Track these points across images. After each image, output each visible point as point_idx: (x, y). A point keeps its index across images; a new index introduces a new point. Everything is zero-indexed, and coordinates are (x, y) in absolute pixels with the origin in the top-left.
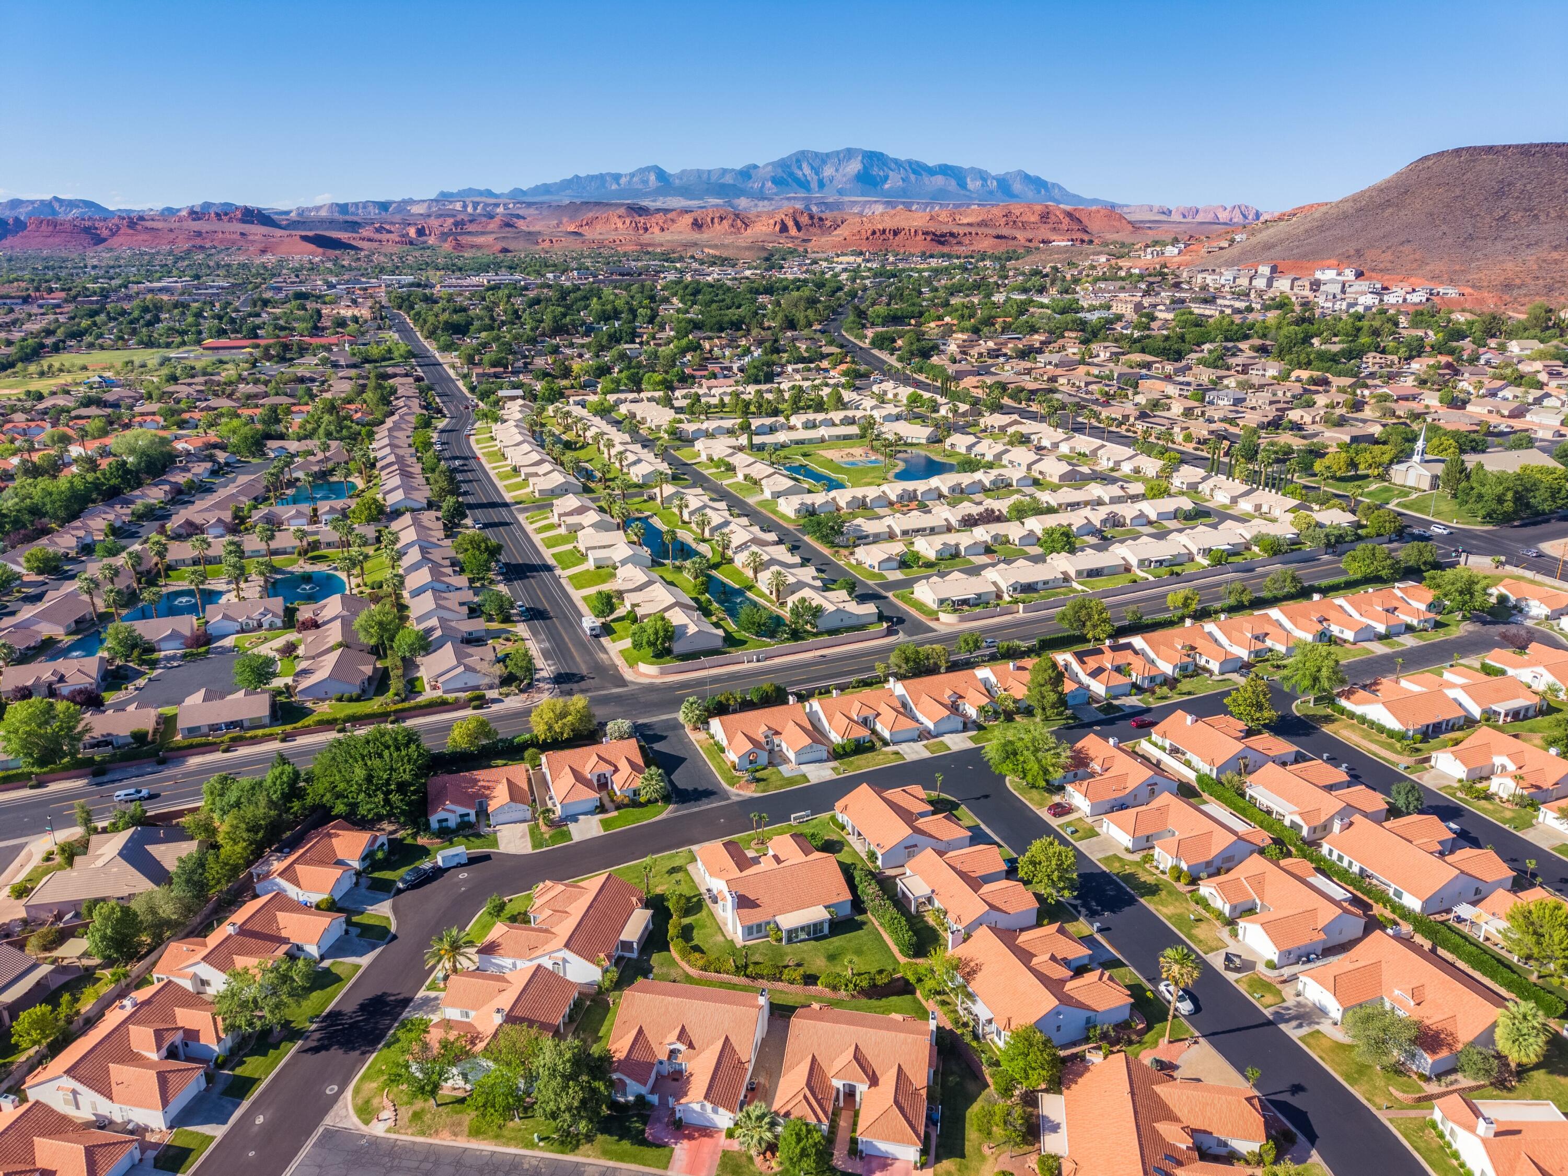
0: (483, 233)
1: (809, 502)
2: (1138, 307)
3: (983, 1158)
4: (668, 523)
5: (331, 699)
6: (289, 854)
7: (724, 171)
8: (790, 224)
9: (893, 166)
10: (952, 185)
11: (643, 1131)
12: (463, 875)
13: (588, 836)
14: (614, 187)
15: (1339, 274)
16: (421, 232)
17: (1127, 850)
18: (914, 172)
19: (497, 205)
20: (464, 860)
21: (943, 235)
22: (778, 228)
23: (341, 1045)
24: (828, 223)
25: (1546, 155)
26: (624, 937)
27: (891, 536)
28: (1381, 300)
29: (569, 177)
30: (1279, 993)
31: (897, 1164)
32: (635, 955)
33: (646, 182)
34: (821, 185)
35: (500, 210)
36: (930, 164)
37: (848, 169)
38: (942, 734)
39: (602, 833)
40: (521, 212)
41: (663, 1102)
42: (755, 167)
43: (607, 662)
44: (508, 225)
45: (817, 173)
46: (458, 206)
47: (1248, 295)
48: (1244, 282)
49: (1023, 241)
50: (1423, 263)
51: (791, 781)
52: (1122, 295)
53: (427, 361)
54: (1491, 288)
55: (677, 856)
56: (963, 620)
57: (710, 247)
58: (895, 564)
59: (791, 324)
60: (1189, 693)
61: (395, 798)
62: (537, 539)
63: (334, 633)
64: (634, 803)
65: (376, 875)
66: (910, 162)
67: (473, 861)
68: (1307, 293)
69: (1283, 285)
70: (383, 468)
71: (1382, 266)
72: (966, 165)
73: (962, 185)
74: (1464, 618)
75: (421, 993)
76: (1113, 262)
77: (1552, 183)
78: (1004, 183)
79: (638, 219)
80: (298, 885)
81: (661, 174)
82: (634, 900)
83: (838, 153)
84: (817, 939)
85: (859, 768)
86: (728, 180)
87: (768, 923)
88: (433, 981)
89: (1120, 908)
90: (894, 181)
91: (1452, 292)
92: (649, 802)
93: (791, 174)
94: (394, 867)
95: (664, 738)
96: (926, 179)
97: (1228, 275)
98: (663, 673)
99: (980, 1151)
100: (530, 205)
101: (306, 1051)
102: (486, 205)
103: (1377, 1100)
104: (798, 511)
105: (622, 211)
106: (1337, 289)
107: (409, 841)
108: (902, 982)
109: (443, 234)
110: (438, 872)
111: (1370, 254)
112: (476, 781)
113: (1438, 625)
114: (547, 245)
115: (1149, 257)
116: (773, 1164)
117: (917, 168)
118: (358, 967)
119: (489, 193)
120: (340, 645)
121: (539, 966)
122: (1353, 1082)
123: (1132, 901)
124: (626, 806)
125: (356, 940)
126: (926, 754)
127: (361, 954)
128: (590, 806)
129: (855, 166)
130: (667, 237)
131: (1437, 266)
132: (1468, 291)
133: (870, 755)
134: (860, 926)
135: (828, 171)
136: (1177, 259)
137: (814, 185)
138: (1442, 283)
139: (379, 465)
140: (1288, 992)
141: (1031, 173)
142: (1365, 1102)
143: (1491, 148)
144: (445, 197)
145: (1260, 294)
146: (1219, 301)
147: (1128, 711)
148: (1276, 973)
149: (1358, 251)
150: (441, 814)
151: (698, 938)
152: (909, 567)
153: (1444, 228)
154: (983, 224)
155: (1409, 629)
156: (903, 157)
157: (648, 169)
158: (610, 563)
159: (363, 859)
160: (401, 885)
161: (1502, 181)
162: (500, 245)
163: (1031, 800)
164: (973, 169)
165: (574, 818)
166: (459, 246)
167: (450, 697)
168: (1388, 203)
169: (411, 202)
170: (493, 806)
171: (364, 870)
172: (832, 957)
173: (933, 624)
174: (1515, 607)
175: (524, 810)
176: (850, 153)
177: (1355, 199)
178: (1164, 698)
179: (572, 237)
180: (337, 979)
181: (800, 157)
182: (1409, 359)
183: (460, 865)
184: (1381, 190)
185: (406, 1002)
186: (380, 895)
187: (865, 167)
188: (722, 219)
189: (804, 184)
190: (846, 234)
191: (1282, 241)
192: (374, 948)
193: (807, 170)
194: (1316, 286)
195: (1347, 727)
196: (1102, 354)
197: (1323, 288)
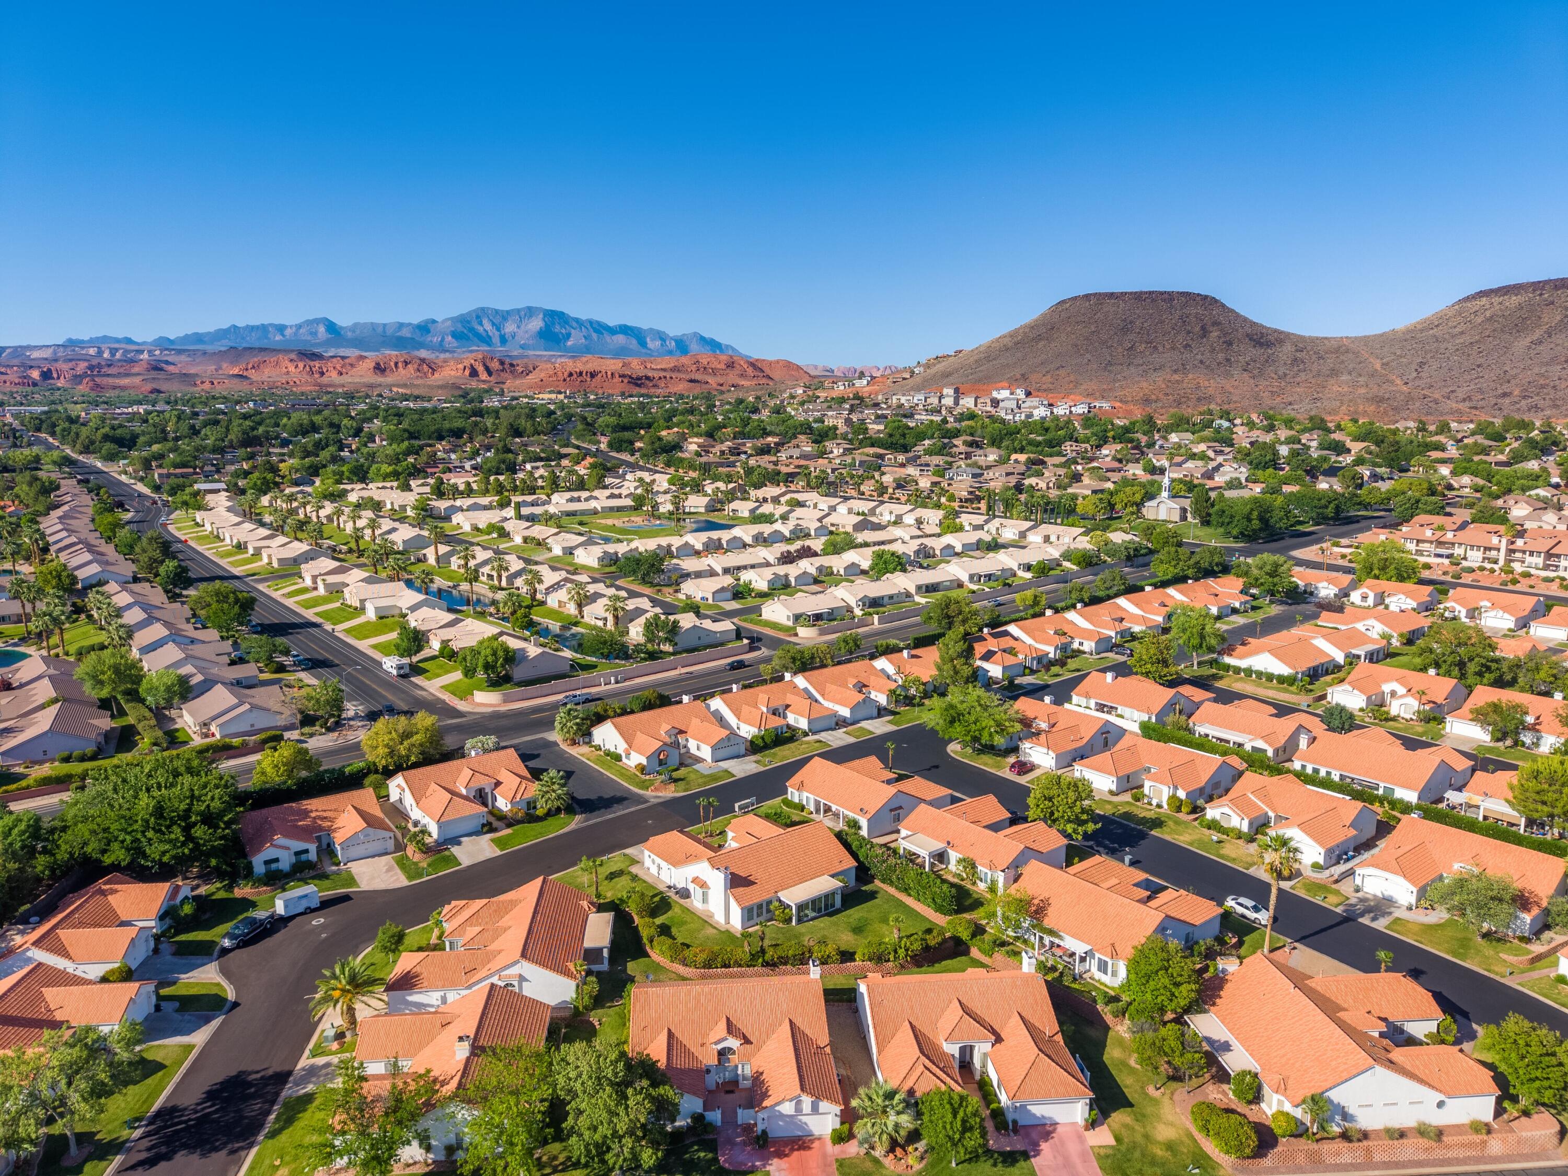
0: (127, 375)
1: (612, 551)
2: (848, 421)
3: (1155, 1102)
4: (450, 578)
5: (53, 760)
6: (40, 923)
7: (401, 325)
8: (480, 369)
9: (574, 324)
10: (634, 343)
11: (715, 1160)
12: (318, 921)
13: (481, 858)
14: (278, 338)
15: (1012, 394)
16: (46, 375)
17: (1111, 793)
18: (596, 331)
19: (142, 352)
20: (315, 903)
21: (639, 378)
22: (467, 372)
23: (191, 1147)
24: (520, 369)
25: (1153, 300)
26: (588, 943)
27: (712, 573)
28: (1052, 413)
29: (225, 326)
30: (1337, 892)
31: (1060, 1129)
32: (605, 967)
33: (315, 334)
34: (503, 340)
35: (145, 356)
36: (611, 324)
37: (530, 326)
38: (858, 722)
39: (498, 852)
40: (170, 359)
41: (730, 1119)
42: (434, 322)
43: (430, 698)
44: (157, 369)
45: (498, 329)
46: (92, 351)
47: (939, 412)
48: (934, 401)
49: (715, 386)
50: (1077, 384)
51: (713, 777)
52: (830, 413)
53: (87, 470)
54: (1135, 402)
55: (614, 860)
56: (823, 632)
57: (398, 386)
58: (729, 595)
59: (518, 433)
60: (1078, 670)
61: (199, 832)
62: (290, 603)
63: (45, 690)
64: (531, 817)
65: (183, 937)
66: (591, 322)
67: (326, 904)
68: (989, 408)
69: (968, 402)
70: (60, 550)
71: (1044, 387)
72: (645, 326)
73: (643, 344)
74: (1272, 602)
75: (304, 1062)
76: (810, 393)
77: (1162, 322)
78: (681, 345)
79: (312, 363)
80: (66, 955)
81: (331, 327)
82: (585, 904)
83: (519, 311)
84: (830, 915)
85: (785, 758)
86: (405, 333)
87: (769, 902)
88: (318, 1045)
89: (1137, 843)
90: (576, 339)
91: (1106, 405)
92: (549, 814)
93: (472, 330)
94: (208, 926)
95: (538, 756)
96: (608, 338)
97: (918, 398)
98: (506, 701)
99: (1147, 1094)
100: (180, 352)
101: (133, 1167)
102: (126, 351)
103: (1496, 969)
104: (601, 559)
105: (293, 356)
106: (1013, 404)
107: (222, 895)
108: (951, 943)
109: (76, 376)
110: (278, 923)
111: (1034, 377)
112: (306, 813)
113: (1254, 608)
114: (207, 386)
115: (842, 388)
116: (911, 1160)
117: (599, 328)
118: (189, 1048)
119: (129, 341)
120: (55, 701)
121: (493, 985)
122: (1463, 957)
123: (1143, 836)
124: (519, 822)
125: (177, 1016)
126: (852, 740)
127: (188, 1032)
128: (475, 824)
129: (536, 324)
130: (345, 379)
131: (1092, 386)
132: (1117, 404)
133: (792, 745)
134: (872, 895)
135: (510, 328)
136: (867, 389)
137: (496, 340)
138: (1096, 399)
139: (53, 549)
140: (1346, 888)
141: (707, 335)
142: (1486, 973)
143: (1112, 294)
144: (71, 344)
145: (950, 410)
146: (917, 417)
147: (1030, 688)
148: (1327, 873)
149: (1023, 375)
150: (268, 852)
151: (681, 935)
152: (743, 598)
153: (1088, 356)
154: (675, 369)
155: (1235, 611)
156: (583, 317)
157: (317, 321)
158: (397, 612)
159: (162, 918)
160: (227, 943)
161: (1125, 320)
162: (149, 386)
163: (985, 764)
164: (651, 330)
165: (456, 841)
166: (97, 387)
167: (236, 741)
168: (1039, 338)
169: (29, 348)
170: (339, 838)
171: (163, 934)
172: (858, 930)
173: (793, 639)
174: (1305, 592)
175: (385, 840)
176: (530, 312)
177: (1012, 335)
178: (1057, 675)
179: (236, 381)
180: (158, 1067)
181: (480, 314)
182: (1099, 447)
183: (310, 911)
184: (1033, 327)
185: (282, 1078)
186: (198, 959)
187: (546, 325)
188: (406, 363)
189: (485, 339)
190: (542, 375)
191: (957, 370)
192: (207, 1021)
193: (488, 326)
194: (996, 403)
195: (1237, 680)
196: (835, 451)
197: (1001, 404)
